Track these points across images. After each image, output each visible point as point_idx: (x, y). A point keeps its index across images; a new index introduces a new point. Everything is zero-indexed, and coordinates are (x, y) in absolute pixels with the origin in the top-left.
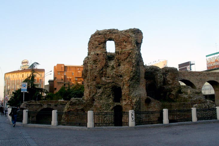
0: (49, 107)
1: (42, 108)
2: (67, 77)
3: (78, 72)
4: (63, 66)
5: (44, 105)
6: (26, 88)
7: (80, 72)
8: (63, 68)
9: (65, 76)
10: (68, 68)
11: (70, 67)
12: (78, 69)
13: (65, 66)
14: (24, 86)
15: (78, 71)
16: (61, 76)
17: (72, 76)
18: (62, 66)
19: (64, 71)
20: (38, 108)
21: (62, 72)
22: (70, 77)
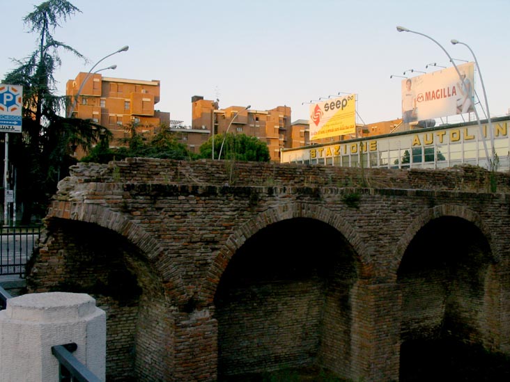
0: (306, 213)
1: (261, 222)
2: (110, 115)
3: (144, 99)
4: (97, 80)
5: (271, 191)
6: (18, 113)
7: (149, 100)
8: (99, 87)
9: (103, 110)
10: (114, 88)
11: (120, 85)
12: (143, 91)
13: (105, 80)
14: (9, 104)
15: (142, 96)
16: (93, 111)
17: (125, 111)
18: (95, 80)
19: (102, 96)
20: (230, 226)
21: (96, 99)
22: (118, 115)
